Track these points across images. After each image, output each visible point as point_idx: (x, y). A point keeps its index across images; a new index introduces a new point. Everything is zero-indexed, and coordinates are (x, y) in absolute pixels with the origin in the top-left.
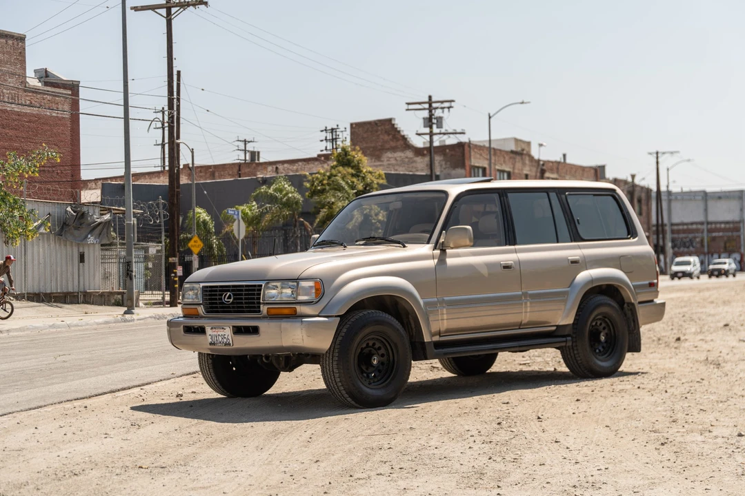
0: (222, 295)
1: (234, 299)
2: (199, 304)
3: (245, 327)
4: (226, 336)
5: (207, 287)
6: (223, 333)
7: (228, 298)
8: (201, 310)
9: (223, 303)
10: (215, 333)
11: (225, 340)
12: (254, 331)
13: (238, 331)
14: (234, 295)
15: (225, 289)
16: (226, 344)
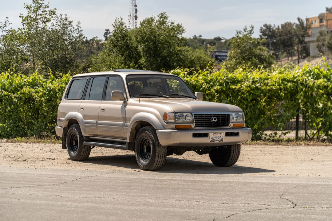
0: (210, 118)
1: (217, 120)
2: (193, 123)
3: (231, 133)
4: (221, 137)
5: (196, 115)
6: (219, 136)
7: (214, 120)
8: (193, 126)
9: (211, 122)
10: (215, 136)
11: (220, 139)
12: (237, 134)
13: (227, 134)
14: (217, 118)
15: (211, 116)
16: (220, 141)
